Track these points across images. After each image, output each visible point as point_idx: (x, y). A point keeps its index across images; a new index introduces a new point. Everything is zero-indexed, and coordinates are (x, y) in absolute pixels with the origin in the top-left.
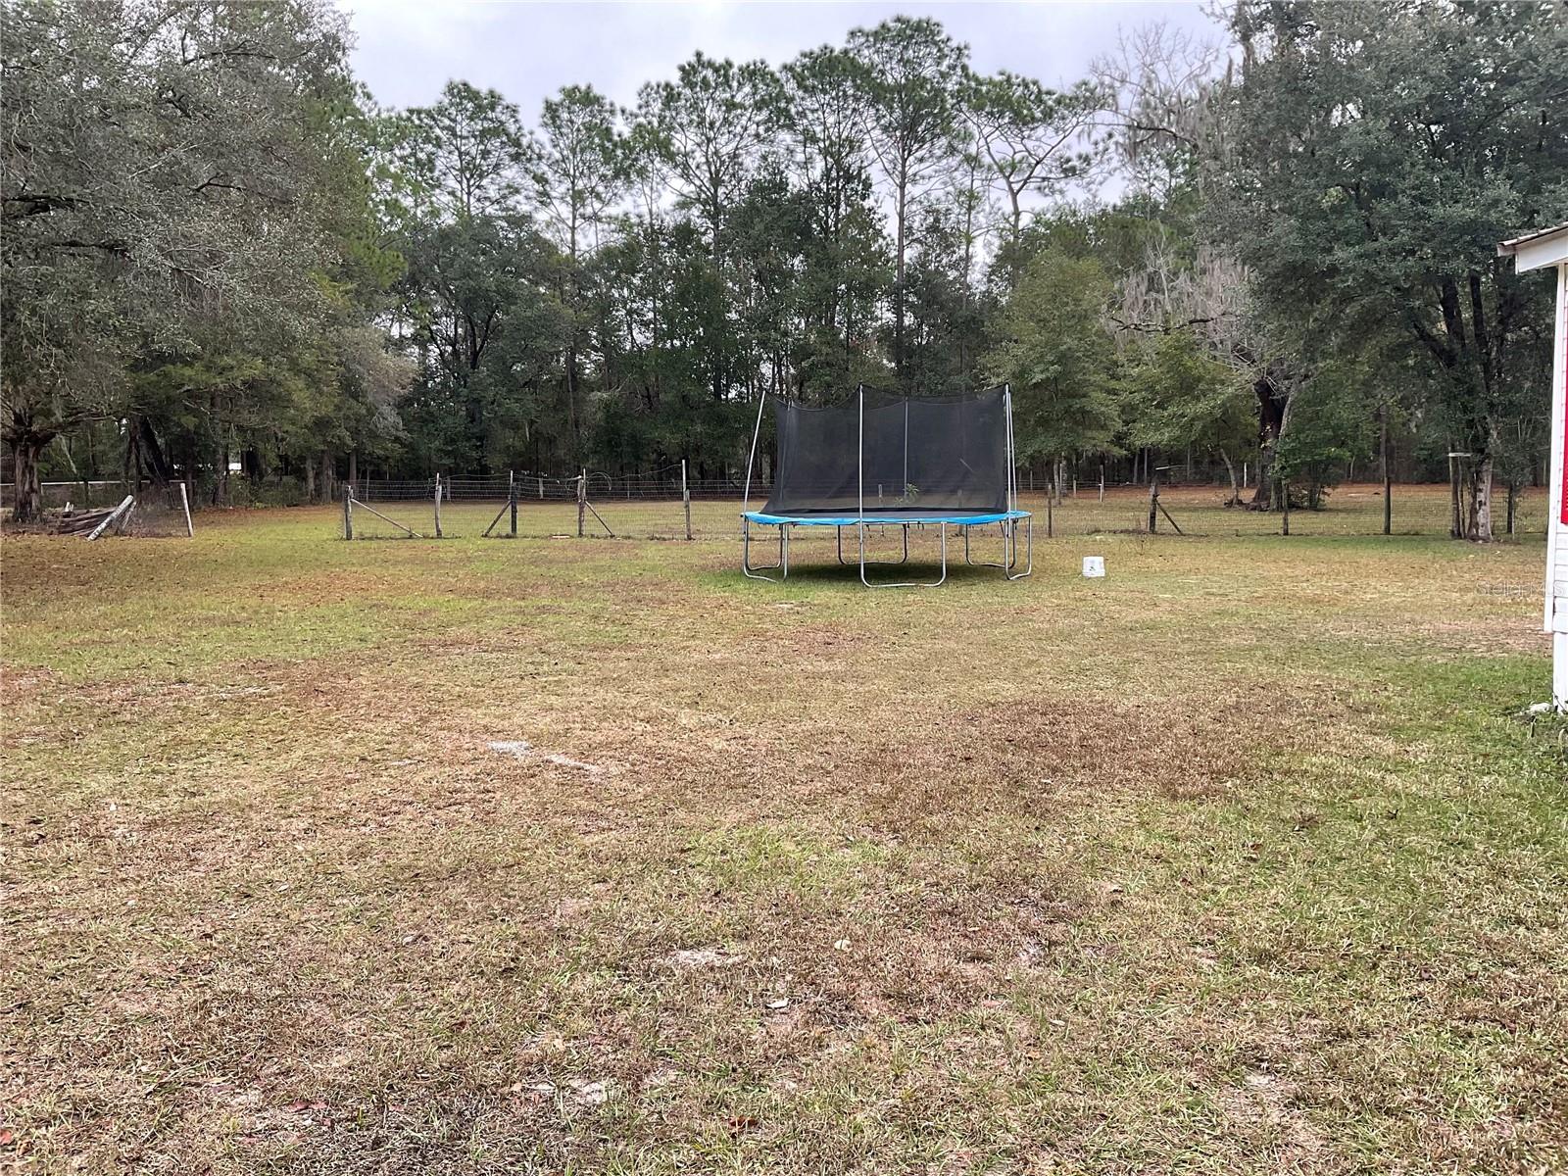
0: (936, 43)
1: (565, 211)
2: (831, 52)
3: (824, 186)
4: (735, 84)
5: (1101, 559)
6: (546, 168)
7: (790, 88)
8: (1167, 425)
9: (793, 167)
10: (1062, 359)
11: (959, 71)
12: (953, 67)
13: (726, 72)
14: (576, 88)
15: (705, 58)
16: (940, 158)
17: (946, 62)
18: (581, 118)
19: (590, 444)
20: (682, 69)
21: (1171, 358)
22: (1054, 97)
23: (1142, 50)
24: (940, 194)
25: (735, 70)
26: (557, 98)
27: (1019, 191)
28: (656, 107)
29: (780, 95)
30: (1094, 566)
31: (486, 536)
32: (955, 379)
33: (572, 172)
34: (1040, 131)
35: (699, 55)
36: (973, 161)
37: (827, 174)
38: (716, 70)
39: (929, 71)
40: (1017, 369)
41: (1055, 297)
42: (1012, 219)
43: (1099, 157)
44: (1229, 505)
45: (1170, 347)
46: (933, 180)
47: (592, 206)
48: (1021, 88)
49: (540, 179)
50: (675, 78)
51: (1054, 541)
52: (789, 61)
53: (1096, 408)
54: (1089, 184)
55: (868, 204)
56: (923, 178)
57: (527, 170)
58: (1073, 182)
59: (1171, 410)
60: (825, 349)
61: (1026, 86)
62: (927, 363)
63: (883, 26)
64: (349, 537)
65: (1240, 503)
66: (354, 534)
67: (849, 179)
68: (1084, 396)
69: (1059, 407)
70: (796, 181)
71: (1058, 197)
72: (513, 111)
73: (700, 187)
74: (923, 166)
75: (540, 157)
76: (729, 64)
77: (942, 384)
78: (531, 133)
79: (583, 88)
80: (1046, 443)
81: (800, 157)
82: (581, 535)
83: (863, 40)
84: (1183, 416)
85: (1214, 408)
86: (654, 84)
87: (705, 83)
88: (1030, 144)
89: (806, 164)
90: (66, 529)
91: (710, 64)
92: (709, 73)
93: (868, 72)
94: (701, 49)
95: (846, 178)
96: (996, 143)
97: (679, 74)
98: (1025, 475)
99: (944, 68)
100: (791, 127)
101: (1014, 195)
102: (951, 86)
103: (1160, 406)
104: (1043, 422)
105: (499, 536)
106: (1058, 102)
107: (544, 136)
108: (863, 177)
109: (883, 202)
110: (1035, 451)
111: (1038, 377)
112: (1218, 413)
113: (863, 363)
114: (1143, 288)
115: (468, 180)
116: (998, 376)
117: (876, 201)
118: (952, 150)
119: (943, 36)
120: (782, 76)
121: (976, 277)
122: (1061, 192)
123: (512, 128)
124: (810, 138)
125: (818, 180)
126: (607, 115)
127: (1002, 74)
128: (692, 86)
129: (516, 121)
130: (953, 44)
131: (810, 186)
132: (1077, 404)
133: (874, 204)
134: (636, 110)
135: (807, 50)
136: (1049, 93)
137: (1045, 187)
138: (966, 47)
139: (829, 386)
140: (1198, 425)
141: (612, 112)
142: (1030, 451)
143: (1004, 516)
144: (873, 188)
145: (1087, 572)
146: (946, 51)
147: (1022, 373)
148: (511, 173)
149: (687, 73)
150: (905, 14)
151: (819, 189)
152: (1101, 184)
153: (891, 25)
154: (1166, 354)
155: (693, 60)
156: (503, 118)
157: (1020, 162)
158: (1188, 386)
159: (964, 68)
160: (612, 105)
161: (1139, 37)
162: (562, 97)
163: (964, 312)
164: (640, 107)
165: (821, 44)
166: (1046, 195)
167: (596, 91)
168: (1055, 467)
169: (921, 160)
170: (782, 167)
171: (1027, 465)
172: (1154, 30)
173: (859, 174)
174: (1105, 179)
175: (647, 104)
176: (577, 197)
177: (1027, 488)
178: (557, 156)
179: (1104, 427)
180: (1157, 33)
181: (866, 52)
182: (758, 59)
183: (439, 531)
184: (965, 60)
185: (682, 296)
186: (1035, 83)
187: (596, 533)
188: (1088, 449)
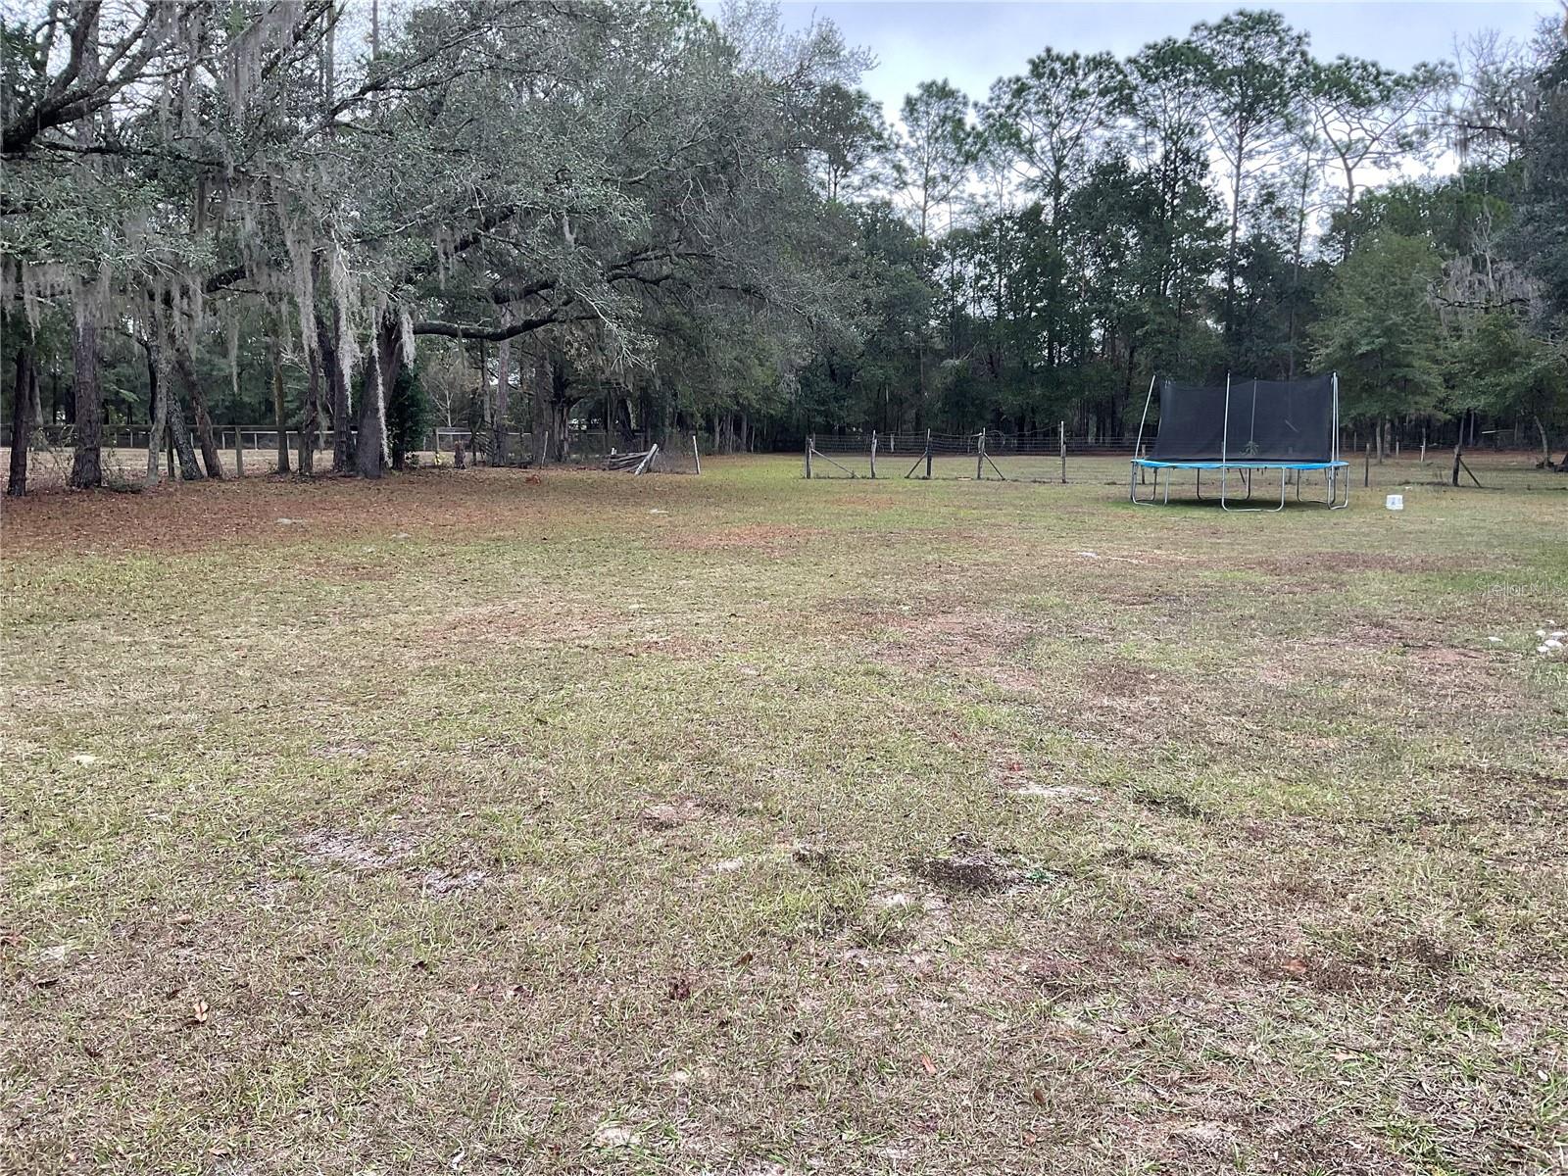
0: (1276, 33)
1: (919, 195)
2: (1175, 43)
3: (1162, 168)
4: (1081, 72)
5: (1401, 497)
6: (902, 157)
7: (1134, 78)
8: (1484, 393)
9: (1134, 152)
10: (1388, 332)
11: (1298, 56)
12: (1293, 53)
13: (1073, 64)
14: (934, 83)
15: (1054, 52)
16: (1276, 135)
17: (1287, 49)
18: (937, 109)
19: (940, 404)
20: (1032, 62)
21: (1490, 335)
22: (1393, 78)
23: (1476, 53)
24: (1275, 169)
25: (1082, 60)
26: (916, 93)
27: (1354, 166)
28: (1006, 99)
29: (1124, 84)
30: (1395, 502)
31: (908, 477)
32: (1284, 346)
33: (926, 160)
34: (1378, 112)
35: (1048, 50)
36: (1309, 143)
37: (1166, 157)
38: (1064, 64)
39: (1269, 59)
40: (1345, 342)
41: (1383, 277)
42: (1347, 195)
43: (1437, 132)
44: (1540, 466)
45: (1490, 325)
46: (1269, 156)
47: (942, 188)
48: (1360, 71)
49: (898, 168)
50: (1025, 71)
51: (1368, 489)
52: (1133, 54)
53: (1418, 377)
54: (1426, 157)
55: (1204, 183)
56: (1259, 153)
57: (887, 160)
58: (1409, 156)
59: (1487, 380)
60: (1159, 319)
61: (1365, 68)
62: (1258, 330)
63: (1226, 20)
64: (809, 477)
65: (1551, 464)
66: (812, 475)
67: (1187, 160)
68: (1408, 366)
69: (1384, 376)
70: (1136, 164)
71: (1393, 169)
72: (877, 107)
73: (1045, 172)
74: (1259, 142)
75: (897, 147)
76: (1077, 57)
77: (1270, 351)
78: (892, 126)
79: (940, 82)
80: (1371, 408)
81: (1141, 141)
82: (979, 477)
83: (1205, 33)
84: (1498, 385)
85: (1526, 378)
86: (1006, 78)
87: (1053, 73)
88: (1366, 123)
89: (1147, 148)
90: (614, 467)
91: (1058, 58)
92: (1057, 65)
93: (1209, 58)
94: (1050, 45)
95: (1185, 159)
96: (1332, 122)
97: (1029, 67)
98: (1350, 436)
99: (1284, 54)
100: (1132, 111)
101: (1349, 170)
102: (1291, 71)
103: (1478, 376)
104: (1369, 389)
105: (918, 478)
106: (1397, 83)
107: (903, 128)
108: (1202, 158)
109: (1220, 180)
110: (1359, 415)
111: (1364, 349)
112: (1531, 382)
113: (1195, 330)
114: (1469, 269)
115: (836, 171)
116: (1327, 347)
117: (1213, 180)
118: (1288, 127)
119: (1284, 26)
120: (1127, 69)
121: (1308, 248)
122: (1398, 165)
123: (876, 123)
124: (1151, 124)
125: (1159, 162)
126: (960, 107)
127: (1341, 58)
128: (1039, 76)
129: (880, 117)
130: (1294, 33)
131: (1150, 168)
132: (1400, 373)
133: (1211, 183)
134: (987, 104)
135: (1151, 42)
136: (1388, 74)
137: (1382, 161)
138: (1306, 36)
139: (1160, 351)
140: (1511, 394)
141: (965, 104)
142: (1353, 413)
143: (1328, 465)
144: (1211, 168)
145: (1389, 506)
146: (1287, 39)
147: (1349, 345)
148: (873, 163)
149: (1037, 68)
150: (1249, 9)
151: (1158, 171)
152: (1438, 157)
153: (1234, 18)
154: (1485, 331)
155: (1044, 55)
156: (869, 115)
157: (1358, 141)
158: (1504, 359)
159: (1303, 54)
160: (965, 97)
161: (1475, 42)
162: (921, 91)
163: (1295, 283)
164: (991, 100)
165: (1165, 36)
166: (1381, 168)
167: (952, 85)
168: (1378, 430)
169: (1258, 137)
170: (1124, 151)
171: (1350, 426)
172: (1488, 38)
173: (1198, 157)
174: (1443, 152)
175: (999, 98)
176: (929, 183)
177: (1350, 448)
178: (913, 145)
179: (1426, 394)
180: (1491, 41)
181: (1209, 44)
182: (1104, 51)
183: (873, 474)
184: (1305, 47)
185: (1029, 273)
186: (1373, 65)
187: (990, 477)
188: (1412, 413)
